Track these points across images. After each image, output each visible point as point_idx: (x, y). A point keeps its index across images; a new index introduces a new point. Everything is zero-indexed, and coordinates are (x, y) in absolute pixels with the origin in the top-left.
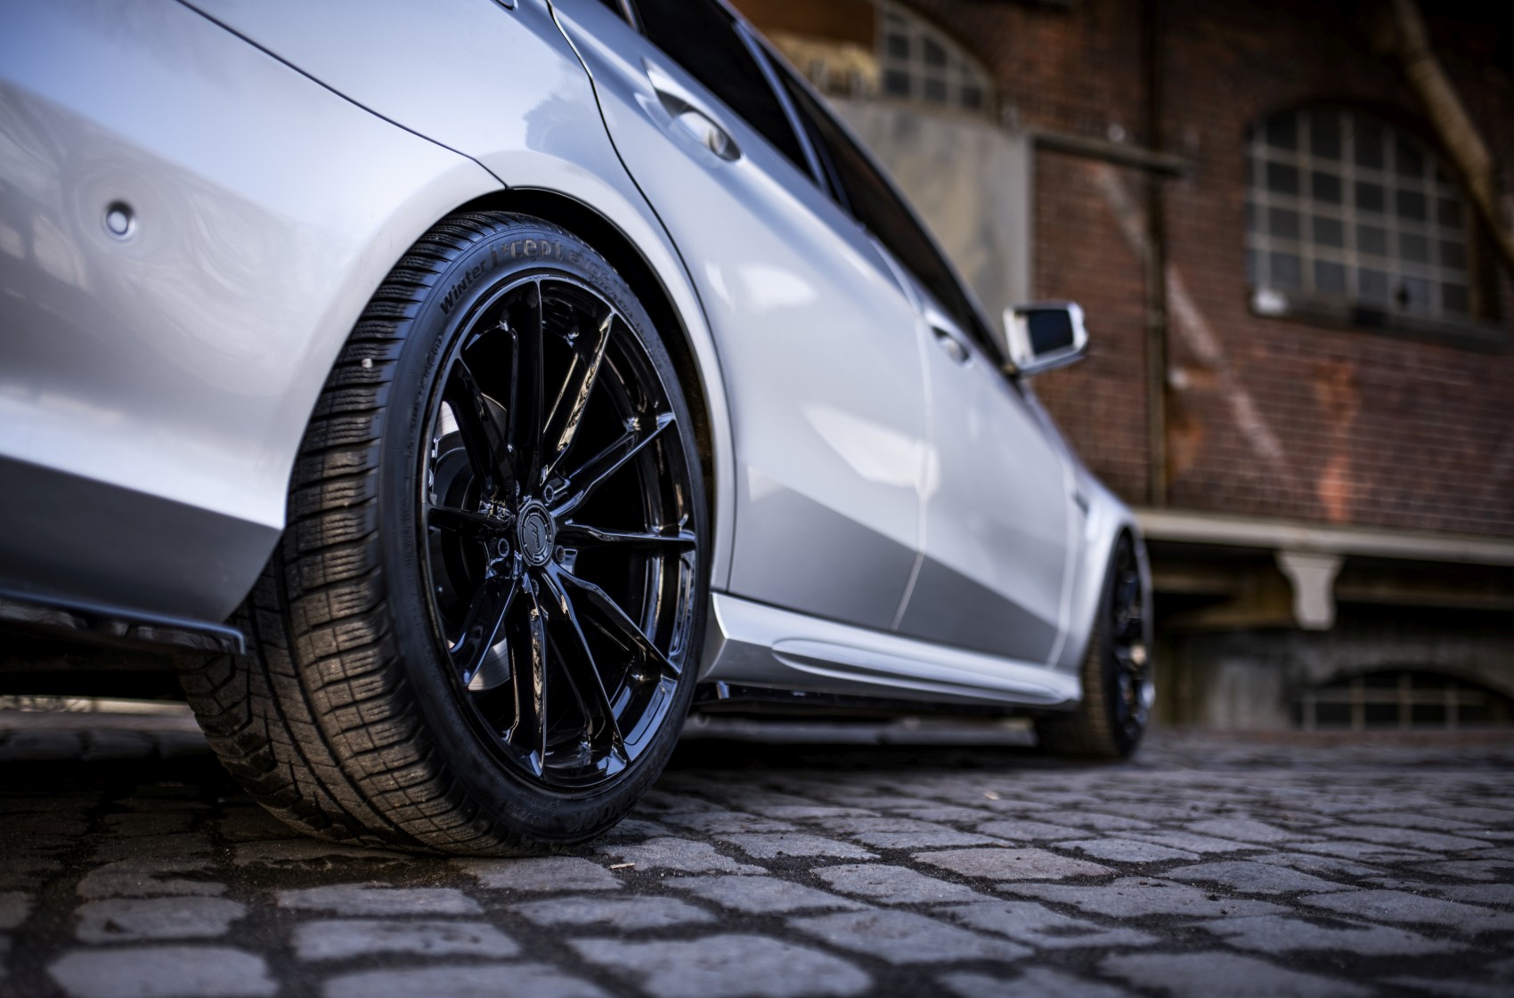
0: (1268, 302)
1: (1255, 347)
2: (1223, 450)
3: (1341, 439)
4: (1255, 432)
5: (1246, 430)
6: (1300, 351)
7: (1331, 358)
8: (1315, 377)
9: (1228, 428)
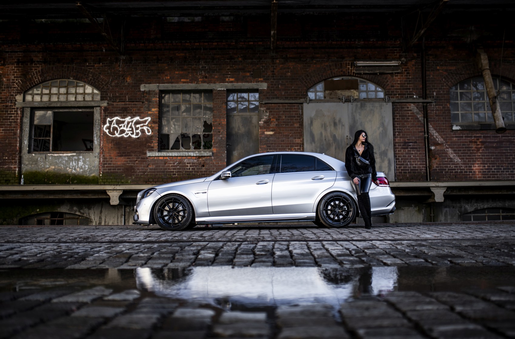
0: (456, 128)
1: (453, 137)
2: (445, 161)
3: (480, 155)
4: (454, 156)
5: (452, 156)
6: (465, 137)
7: (475, 137)
8: (471, 142)
9: (447, 156)
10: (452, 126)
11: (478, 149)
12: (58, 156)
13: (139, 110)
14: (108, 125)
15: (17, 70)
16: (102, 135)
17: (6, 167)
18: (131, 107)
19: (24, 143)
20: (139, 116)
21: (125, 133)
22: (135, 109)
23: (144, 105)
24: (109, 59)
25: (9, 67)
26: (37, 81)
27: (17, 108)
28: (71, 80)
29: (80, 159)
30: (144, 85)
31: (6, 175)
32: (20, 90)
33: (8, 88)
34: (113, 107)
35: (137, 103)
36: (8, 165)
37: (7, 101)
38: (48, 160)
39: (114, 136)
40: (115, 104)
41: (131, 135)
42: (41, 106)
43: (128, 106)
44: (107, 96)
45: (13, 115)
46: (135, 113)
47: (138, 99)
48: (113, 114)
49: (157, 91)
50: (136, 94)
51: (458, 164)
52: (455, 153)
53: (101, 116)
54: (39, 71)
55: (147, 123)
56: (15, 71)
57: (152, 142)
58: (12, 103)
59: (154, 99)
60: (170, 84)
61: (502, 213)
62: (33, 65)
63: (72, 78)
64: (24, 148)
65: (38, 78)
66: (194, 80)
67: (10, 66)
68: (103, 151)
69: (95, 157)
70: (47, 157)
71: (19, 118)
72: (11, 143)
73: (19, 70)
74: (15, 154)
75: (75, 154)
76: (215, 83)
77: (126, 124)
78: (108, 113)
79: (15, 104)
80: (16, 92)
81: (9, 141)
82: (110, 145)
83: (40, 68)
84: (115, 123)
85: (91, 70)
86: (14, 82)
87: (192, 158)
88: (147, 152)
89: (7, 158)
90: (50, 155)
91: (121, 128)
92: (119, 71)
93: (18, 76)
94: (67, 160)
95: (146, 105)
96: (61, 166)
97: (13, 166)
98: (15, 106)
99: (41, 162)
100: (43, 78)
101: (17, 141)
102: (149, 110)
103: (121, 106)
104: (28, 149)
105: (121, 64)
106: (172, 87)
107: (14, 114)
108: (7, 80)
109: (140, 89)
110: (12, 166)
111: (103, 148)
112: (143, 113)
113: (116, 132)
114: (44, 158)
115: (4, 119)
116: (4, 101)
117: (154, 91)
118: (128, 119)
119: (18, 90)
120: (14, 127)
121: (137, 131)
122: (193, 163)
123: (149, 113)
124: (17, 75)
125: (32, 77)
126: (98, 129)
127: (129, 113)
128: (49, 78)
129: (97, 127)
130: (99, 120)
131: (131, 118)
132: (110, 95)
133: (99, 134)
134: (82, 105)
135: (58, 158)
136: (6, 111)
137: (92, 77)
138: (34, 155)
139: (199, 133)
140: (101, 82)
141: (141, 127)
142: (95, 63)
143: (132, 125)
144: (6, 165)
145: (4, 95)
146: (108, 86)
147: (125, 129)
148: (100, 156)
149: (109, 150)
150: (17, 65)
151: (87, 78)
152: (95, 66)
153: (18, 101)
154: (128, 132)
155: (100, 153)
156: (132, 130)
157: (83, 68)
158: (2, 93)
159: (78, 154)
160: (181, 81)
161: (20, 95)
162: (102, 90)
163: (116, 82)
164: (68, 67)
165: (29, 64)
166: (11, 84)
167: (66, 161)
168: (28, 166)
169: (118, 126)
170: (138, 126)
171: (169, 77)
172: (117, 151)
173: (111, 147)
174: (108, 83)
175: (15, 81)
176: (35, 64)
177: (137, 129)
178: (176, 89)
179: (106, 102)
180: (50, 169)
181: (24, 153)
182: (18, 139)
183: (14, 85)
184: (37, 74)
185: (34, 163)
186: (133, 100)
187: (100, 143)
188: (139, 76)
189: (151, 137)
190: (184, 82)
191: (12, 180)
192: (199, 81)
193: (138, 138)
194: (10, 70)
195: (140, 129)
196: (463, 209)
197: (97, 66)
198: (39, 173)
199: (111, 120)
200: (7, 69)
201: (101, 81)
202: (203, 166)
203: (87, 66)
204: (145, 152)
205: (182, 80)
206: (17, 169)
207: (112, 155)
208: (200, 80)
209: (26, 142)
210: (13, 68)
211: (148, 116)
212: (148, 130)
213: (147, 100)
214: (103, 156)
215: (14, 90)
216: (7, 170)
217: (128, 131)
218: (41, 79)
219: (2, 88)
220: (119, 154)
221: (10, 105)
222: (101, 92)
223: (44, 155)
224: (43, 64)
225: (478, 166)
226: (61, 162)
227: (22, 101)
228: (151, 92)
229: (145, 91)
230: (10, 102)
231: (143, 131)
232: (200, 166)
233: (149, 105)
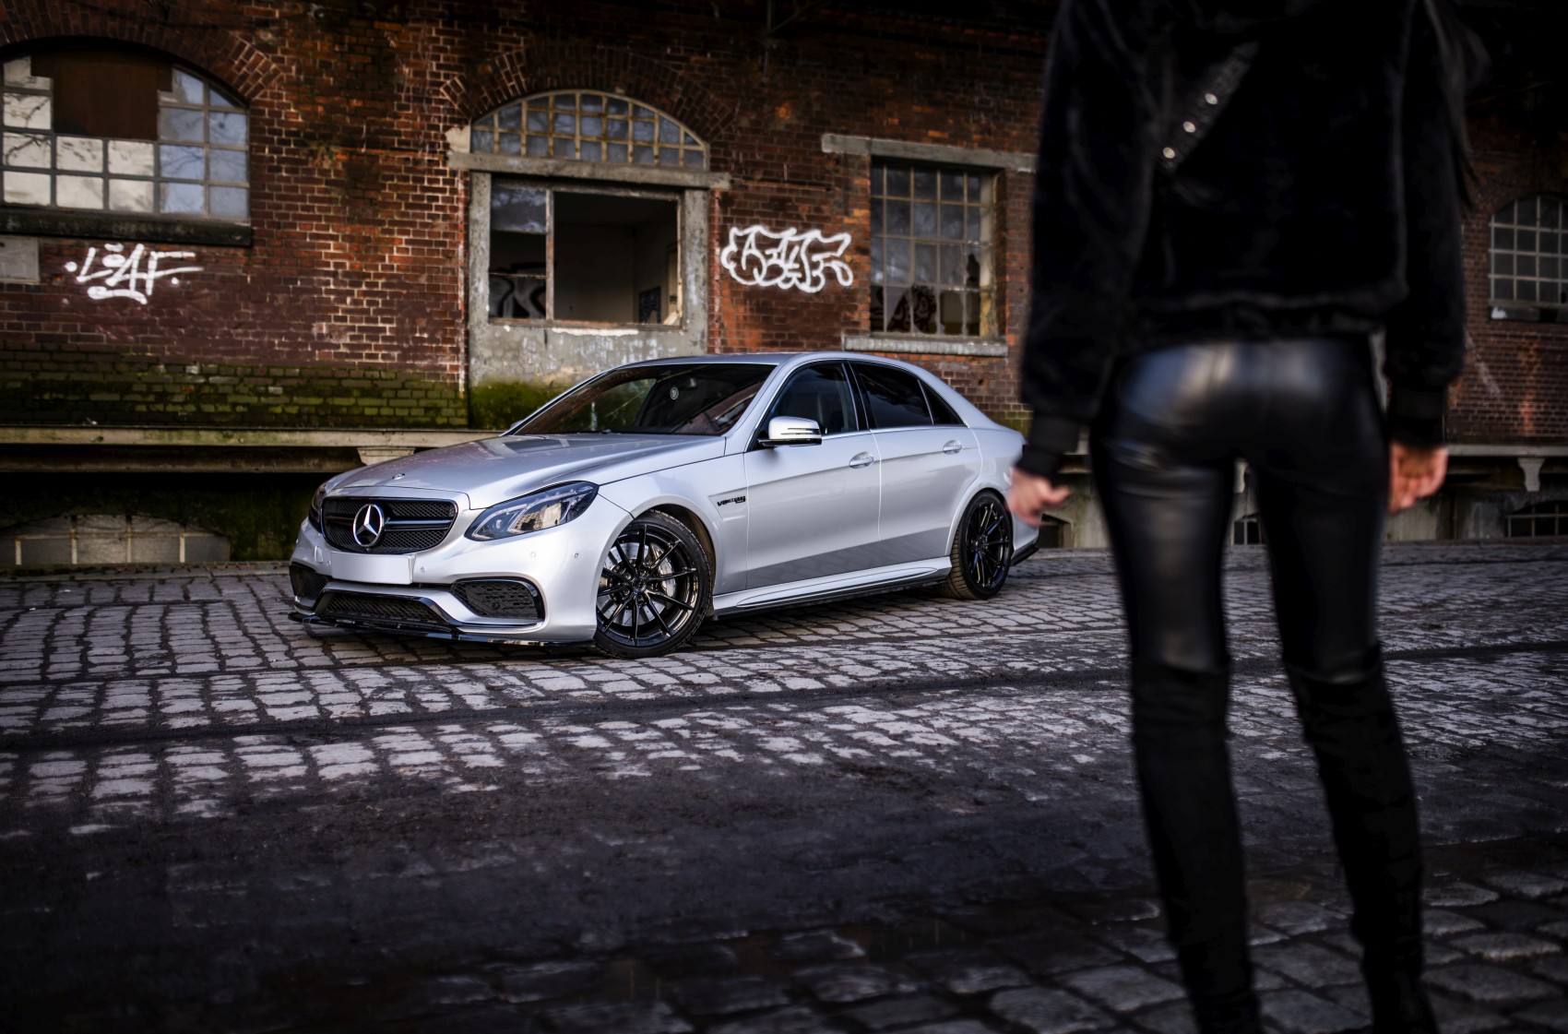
0: (1498, 314)
1: (1489, 335)
2: (1475, 392)
3: (1531, 381)
4: (1489, 380)
5: (1485, 380)
6: (1512, 336)
7: (1527, 337)
8: (1519, 349)
9: (1475, 380)
10: (1490, 310)
11: (1531, 365)
12: (583, 336)
13: (818, 210)
14: (732, 247)
15: (446, 42)
16: (717, 277)
17: (425, 363)
18: (798, 200)
19: (476, 289)
20: (819, 227)
21: (783, 277)
22: (806, 206)
23: (833, 196)
24: (732, 42)
25: (418, 30)
26: (513, 87)
27: (454, 173)
28: (616, 97)
29: (651, 348)
30: (832, 138)
31: (427, 390)
32: (459, 113)
33: (418, 99)
34: (747, 196)
35: (812, 189)
36: (430, 357)
37: (416, 144)
38: (555, 347)
39: (751, 283)
40: (751, 185)
41: (797, 283)
42: (530, 172)
43: (786, 195)
44: (729, 158)
45: (440, 195)
46: (809, 217)
47: (816, 176)
48: (748, 218)
49: (866, 156)
50: (810, 161)
51: (1495, 399)
52: (1492, 374)
53: (710, 219)
54: (518, 55)
55: (840, 252)
56: (441, 44)
57: (856, 307)
58: (435, 152)
59: (857, 182)
60: (899, 142)
61: (1561, 512)
62: (500, 33)
63: (619, 90)
64: (474, 304)
65: (517, 78)
66: (958, 137)
67: (424, 25)
68: (722, 326)
69: (695, 343)
70: (550, 338)
71: (461, 206)
72: (437, 287)
73: (452, 43)
74: (452, 323)
75: (634, 332)
76: (1010, 150)
77: (785, 249)
78: (734, 212)
79: (446, 159)
80: (445, 118)
81: (430, 278)
82: (741, 309)
83: (522, 44)
84: (753, 245)
85: (680, 73)
86: (440, 84)
87: (958, 358)
88: (843, 337)
89: (426, 336)
90: (559, 330)
91: (773, 261)
92: (762, 84)
93: (452, 64)
94: (611, 348)
95: (838, 198)
96: (594, 367)
97: (448, 364)
98: (444, 164)
99: (535, 353)
100: (534, 81)
101: (455, 280)
102: (847, 214)
103: (768, 195)
104: (487, 308)
105: (766, 64)
106: (906, 149)
107: (443, 190)
108: (416, 74)
109: (819, 145)
110: (443, 363)
111: (720, 318)
112: (826, 219)
113: (755, 271)
114: (542, 339)
115: (408, 206)
116: (407, 143)
117: (858, 157)
118: (789, 235)
119: (452, 111)
120: (446, 235)
121: (815, 273)
122: (959, 374)
123: (847, 220)
124: (445, 59)
125: (496, 70)
126: (700, 257)
127: (790, 216)
128: (552, 82)
129: (697, 254)
130: (702, 231)
131: (799, 233)
132: (738, 155)
133: (702, 273)
134: (656, 181)
135: (585, 344)
136: (416, 180)
137: (684, 93)
138: (507, 328)
139: (957, 289)
140: (711, 114)
141: (826, 260)
142: (692, 51)
143: (799, 253)
144: (424, 358)
145: (407, 125)
146: (730, 129)
147: (781, 263)
148: (711, 342)
149: (738, 326)
150: (444, 24)
151: (668, 95)
152: (693, 59)
153: (454, 148)
154: (790, 275)
155: (711, 333)
156: (801, 269)
157: (656, 61)
158: (400, 117)
159: (643, 333)
160: (926, 135)
161: (461, 128)
162: (715, 139)
163: (753, 117)
164: (611, 51)
165: (485, 28)
166: (427, 88)
167: (608, 352)
168: (490, 365)
169: (763, 254)
170: (816, 257)
171: (896, 121)
172: (762, 331)
173: (745, 318)
174: (730, 117)
175: (442, 79)
176: (504, 31)
177: (814, 266)
178: (917, 156)
179: (727, 176)
180: (559, 375)
181: (476, 320)
182: (461, 276)
183: (438, 93)
184: (512, 65)
185: (509, 355)
186: (801, 180)
187: (711, 301)
188: (816, 107)
189: (850, 293)
190: (936, 140)
191: (448, 407)
192: (973, 142)
193: (817, 294)
194: (423, 41)
195: (822, 266)
196: (1506, 504)
197: (697, 62)
198: (525, 386)
199: (741, 234)
200: (411, 35)
201: (709, 109)
202: (981, 382)
203: (669, 57)
204: (836, 335)
205: (932, 133)
206: (462, 373)
207: (747, 340)
208: (975, 137)
209: (482, 287)
210: (434, 35)
211: (841, 230)
212: (843, 271)
213: (839, 182)
214: (723, 342)
215: (438, 110)
216: (430, 376)
217: (790, 270)
218: (526, 82)
219: (399, 98)
220: (767, 340)
221: (429, 161)
222: (713, 144)
223: (542, 330)
224: (531, 35)
225: (1530, 406)
226: (593, 355)
227: (467, 150)
228: (850, 160)
229: (833, 154)
230: (427, 148)
231: (830, 274)
232: (976, 381)
233: (847, 198)
